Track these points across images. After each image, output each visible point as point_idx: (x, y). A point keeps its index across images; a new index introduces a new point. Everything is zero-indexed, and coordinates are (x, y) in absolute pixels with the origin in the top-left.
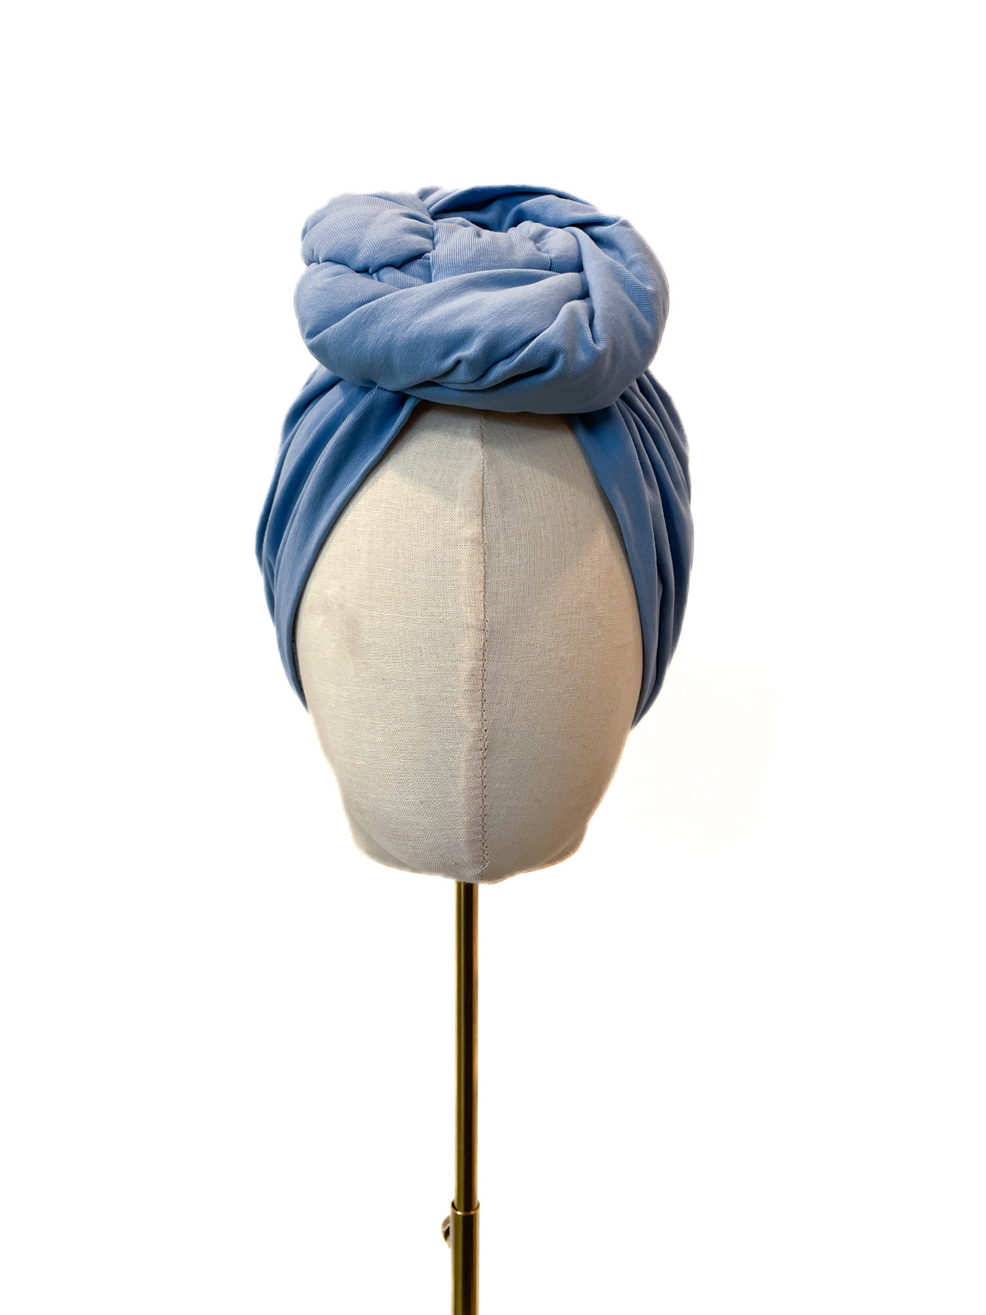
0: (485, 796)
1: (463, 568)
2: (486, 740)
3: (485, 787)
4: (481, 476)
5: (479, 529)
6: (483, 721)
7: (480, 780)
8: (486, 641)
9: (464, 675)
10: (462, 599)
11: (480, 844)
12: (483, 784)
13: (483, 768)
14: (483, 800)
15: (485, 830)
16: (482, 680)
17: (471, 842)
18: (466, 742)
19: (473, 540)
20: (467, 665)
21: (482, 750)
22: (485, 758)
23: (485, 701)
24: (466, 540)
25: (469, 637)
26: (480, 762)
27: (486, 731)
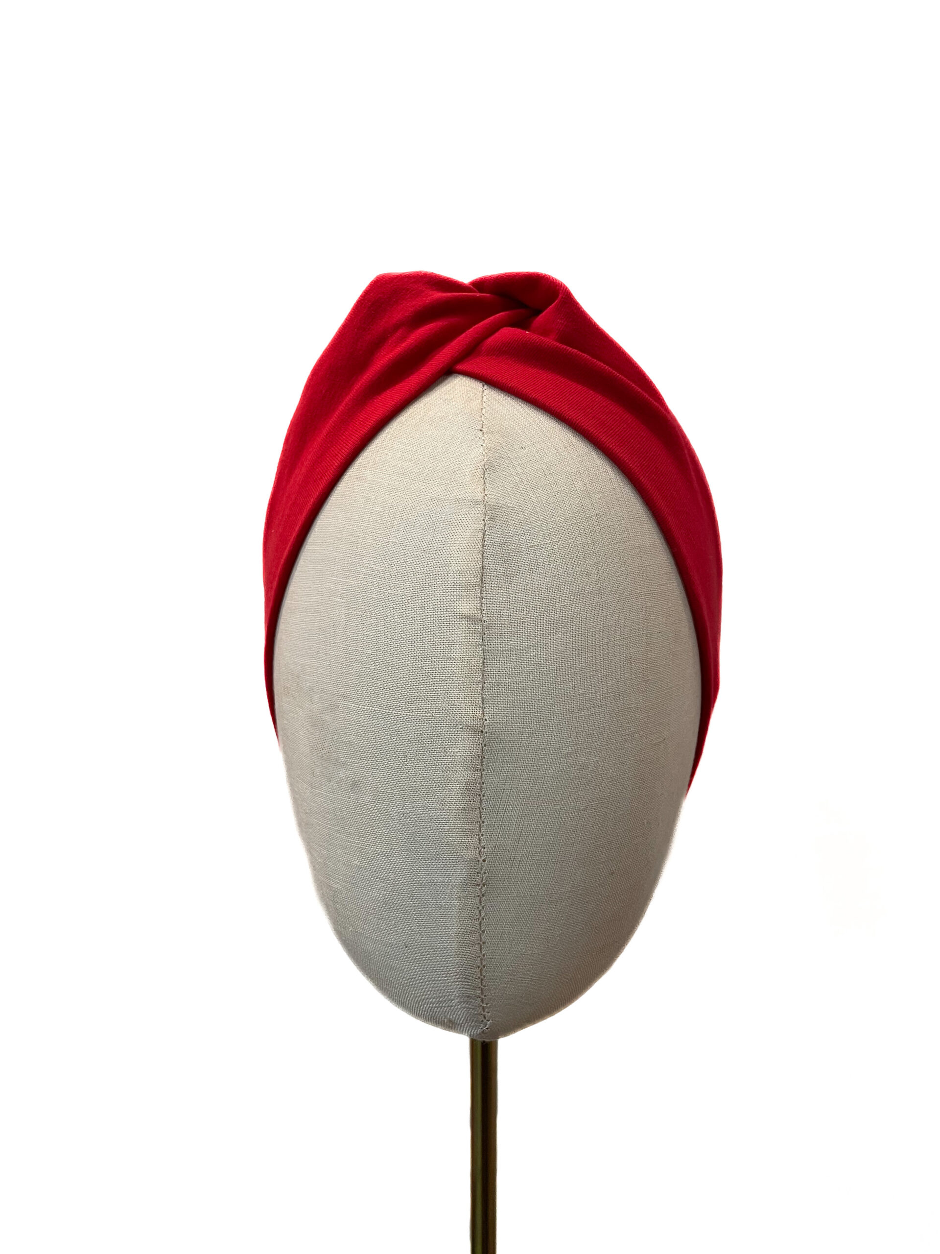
0: (484, 943)
1: (457, 652)
2: (485, 873)
3: (483, 932)
4: (481, 535)
5: (477, 601)
6: (480, 849)
7: (477, 923)
8: (485, 745)
9: (457, 787)
10: (454, 693)
11: (479, 1000)
12: (481, 928)
13: (480, 908)
14: (481, 948)
15: (484, 984)
16: (480, 795)
17: (466, 998)
18: (457, 875)
19: (468, 618)
20: (461, 776)
21: (479, 885)
22: (483, 896)
23: (483, 822)
24: (463, 617)
25: (464, 739)
26: (478, 899)
27: (484, 861)
